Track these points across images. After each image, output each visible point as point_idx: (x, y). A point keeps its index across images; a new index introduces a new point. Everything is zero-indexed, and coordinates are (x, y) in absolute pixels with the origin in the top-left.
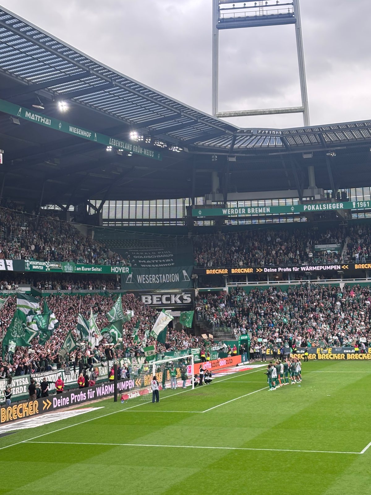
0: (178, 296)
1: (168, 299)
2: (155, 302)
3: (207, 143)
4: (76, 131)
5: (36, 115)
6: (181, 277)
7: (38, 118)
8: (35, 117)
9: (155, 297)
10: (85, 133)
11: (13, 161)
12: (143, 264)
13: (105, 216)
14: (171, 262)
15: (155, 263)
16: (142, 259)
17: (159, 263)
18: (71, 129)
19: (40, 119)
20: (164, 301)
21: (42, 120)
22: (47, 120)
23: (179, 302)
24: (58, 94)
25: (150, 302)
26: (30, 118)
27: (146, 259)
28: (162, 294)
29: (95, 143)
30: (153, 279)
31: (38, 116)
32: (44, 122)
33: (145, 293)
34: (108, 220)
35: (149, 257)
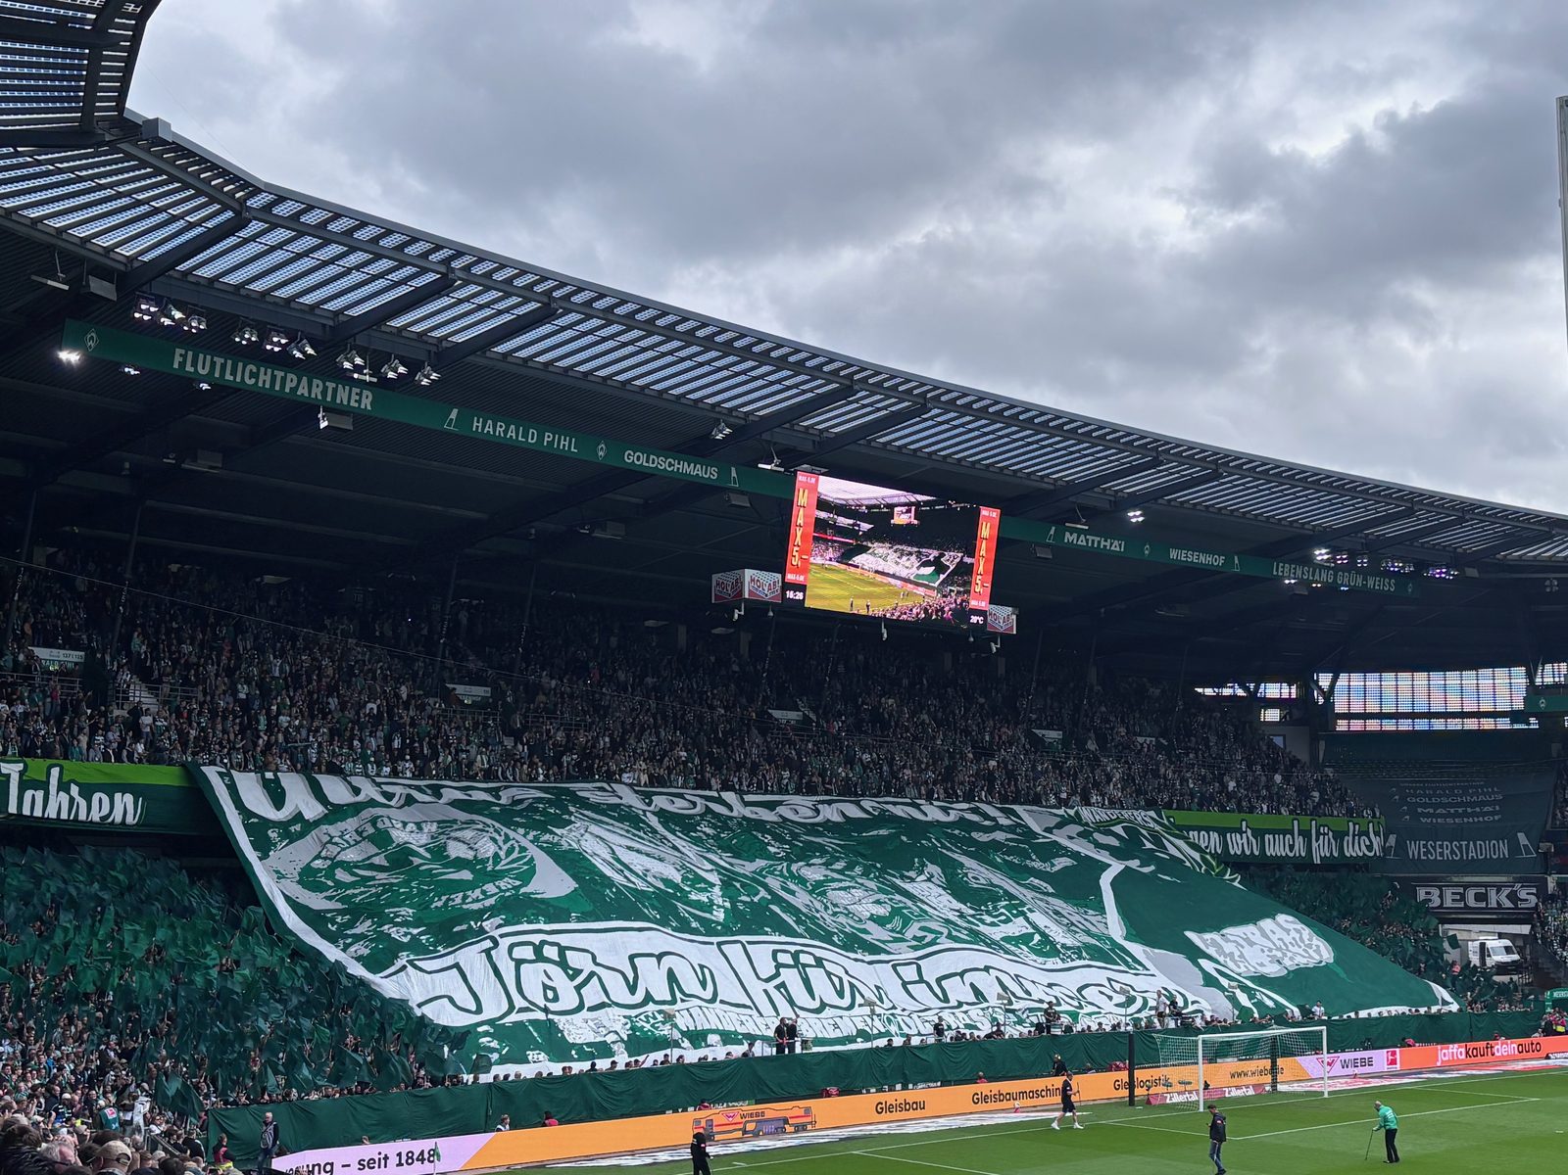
0: (1507, 891)
1: (1479, 897)
2: (1448, 903)
3: (1532, 552)
4: (1187, 557)
5: (1088, 537)
6: (1515, 847)
7: (1093, 541)
8: (1087, 540)
9: (1448, 893)
10: (1208, 559)
11: (1103, 610)
12: (1428, 815)
13: (1340, 707)
14: (1493, 813)
15: (1456, 815)
16: (1425, 805)
17: (1465, 814)
18: (1173, 554)
19: (1099, 542)
20: (1472, 902)
21: (1103, 543)
22: (1116, 543)
23: (1508, 904)
24: (1126, 496)
25: (1436, 902)
26: (1075, 542)
27: (1436, 806)
28: (1466, 886)
29: (1236, 574)
30: (1445, 850)
31: (1093, 538)
32: (1108, 548)
33: (1427, 882)
34: (1349, 716)
35: (1445, 800)
